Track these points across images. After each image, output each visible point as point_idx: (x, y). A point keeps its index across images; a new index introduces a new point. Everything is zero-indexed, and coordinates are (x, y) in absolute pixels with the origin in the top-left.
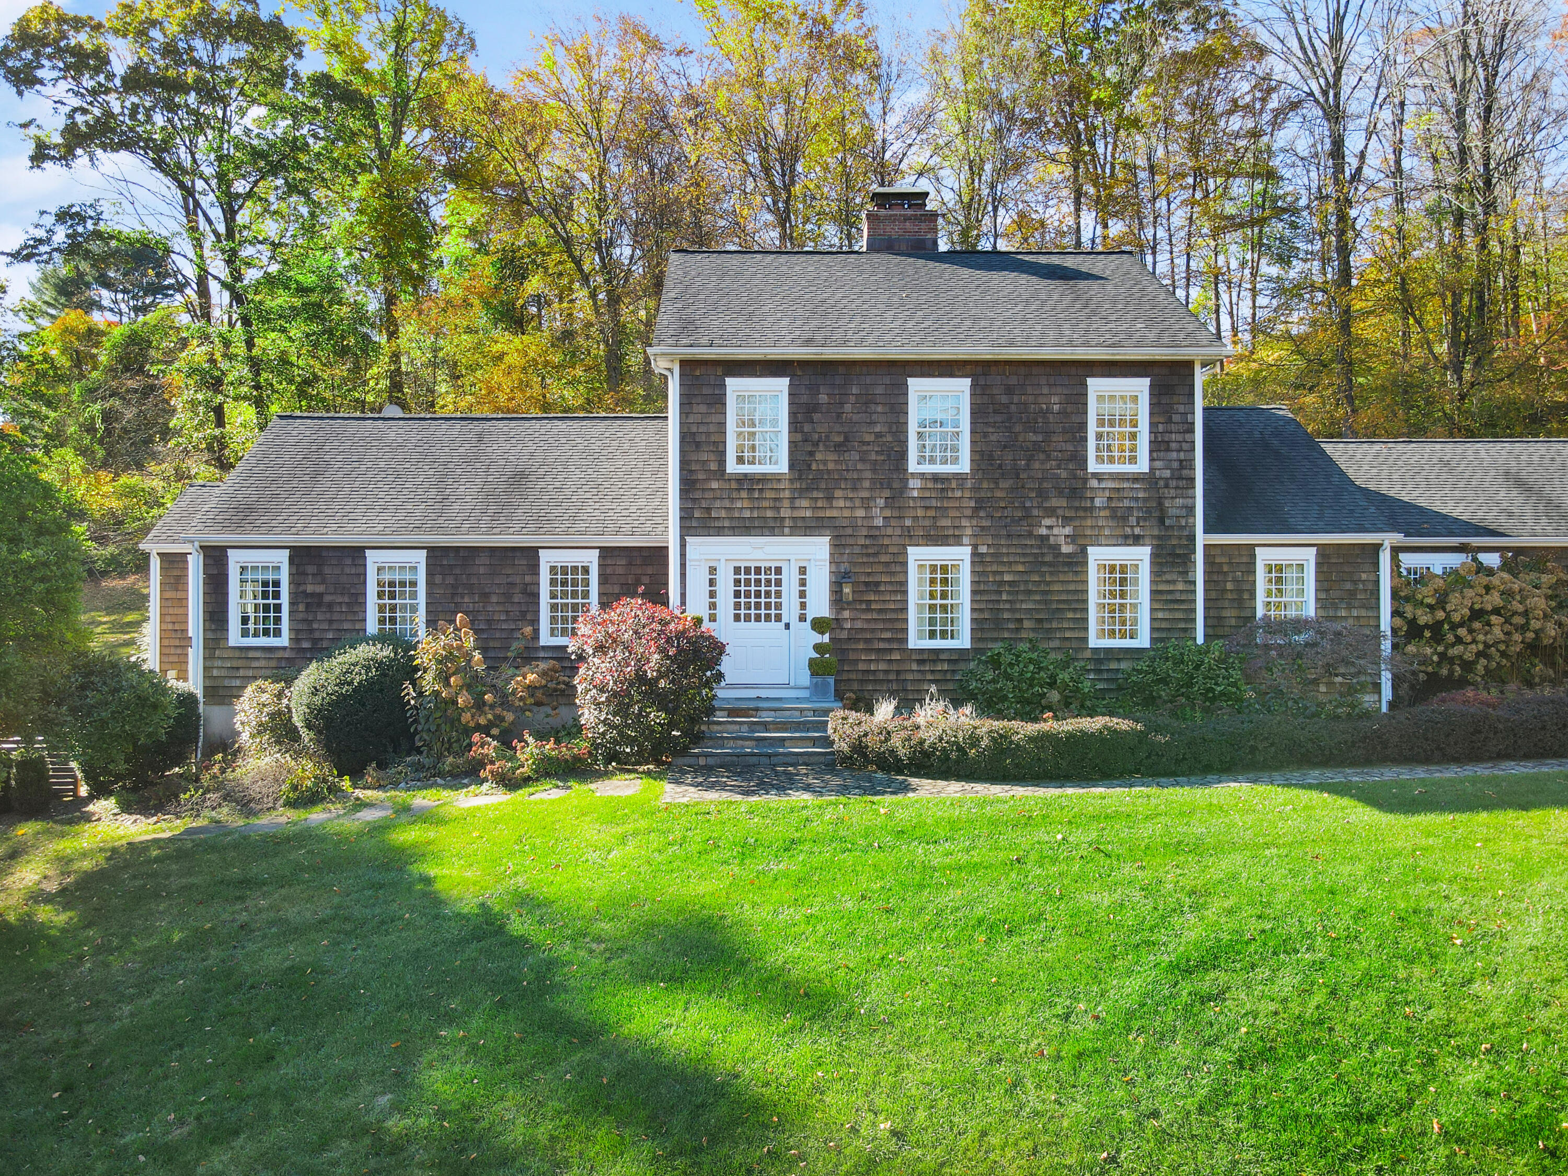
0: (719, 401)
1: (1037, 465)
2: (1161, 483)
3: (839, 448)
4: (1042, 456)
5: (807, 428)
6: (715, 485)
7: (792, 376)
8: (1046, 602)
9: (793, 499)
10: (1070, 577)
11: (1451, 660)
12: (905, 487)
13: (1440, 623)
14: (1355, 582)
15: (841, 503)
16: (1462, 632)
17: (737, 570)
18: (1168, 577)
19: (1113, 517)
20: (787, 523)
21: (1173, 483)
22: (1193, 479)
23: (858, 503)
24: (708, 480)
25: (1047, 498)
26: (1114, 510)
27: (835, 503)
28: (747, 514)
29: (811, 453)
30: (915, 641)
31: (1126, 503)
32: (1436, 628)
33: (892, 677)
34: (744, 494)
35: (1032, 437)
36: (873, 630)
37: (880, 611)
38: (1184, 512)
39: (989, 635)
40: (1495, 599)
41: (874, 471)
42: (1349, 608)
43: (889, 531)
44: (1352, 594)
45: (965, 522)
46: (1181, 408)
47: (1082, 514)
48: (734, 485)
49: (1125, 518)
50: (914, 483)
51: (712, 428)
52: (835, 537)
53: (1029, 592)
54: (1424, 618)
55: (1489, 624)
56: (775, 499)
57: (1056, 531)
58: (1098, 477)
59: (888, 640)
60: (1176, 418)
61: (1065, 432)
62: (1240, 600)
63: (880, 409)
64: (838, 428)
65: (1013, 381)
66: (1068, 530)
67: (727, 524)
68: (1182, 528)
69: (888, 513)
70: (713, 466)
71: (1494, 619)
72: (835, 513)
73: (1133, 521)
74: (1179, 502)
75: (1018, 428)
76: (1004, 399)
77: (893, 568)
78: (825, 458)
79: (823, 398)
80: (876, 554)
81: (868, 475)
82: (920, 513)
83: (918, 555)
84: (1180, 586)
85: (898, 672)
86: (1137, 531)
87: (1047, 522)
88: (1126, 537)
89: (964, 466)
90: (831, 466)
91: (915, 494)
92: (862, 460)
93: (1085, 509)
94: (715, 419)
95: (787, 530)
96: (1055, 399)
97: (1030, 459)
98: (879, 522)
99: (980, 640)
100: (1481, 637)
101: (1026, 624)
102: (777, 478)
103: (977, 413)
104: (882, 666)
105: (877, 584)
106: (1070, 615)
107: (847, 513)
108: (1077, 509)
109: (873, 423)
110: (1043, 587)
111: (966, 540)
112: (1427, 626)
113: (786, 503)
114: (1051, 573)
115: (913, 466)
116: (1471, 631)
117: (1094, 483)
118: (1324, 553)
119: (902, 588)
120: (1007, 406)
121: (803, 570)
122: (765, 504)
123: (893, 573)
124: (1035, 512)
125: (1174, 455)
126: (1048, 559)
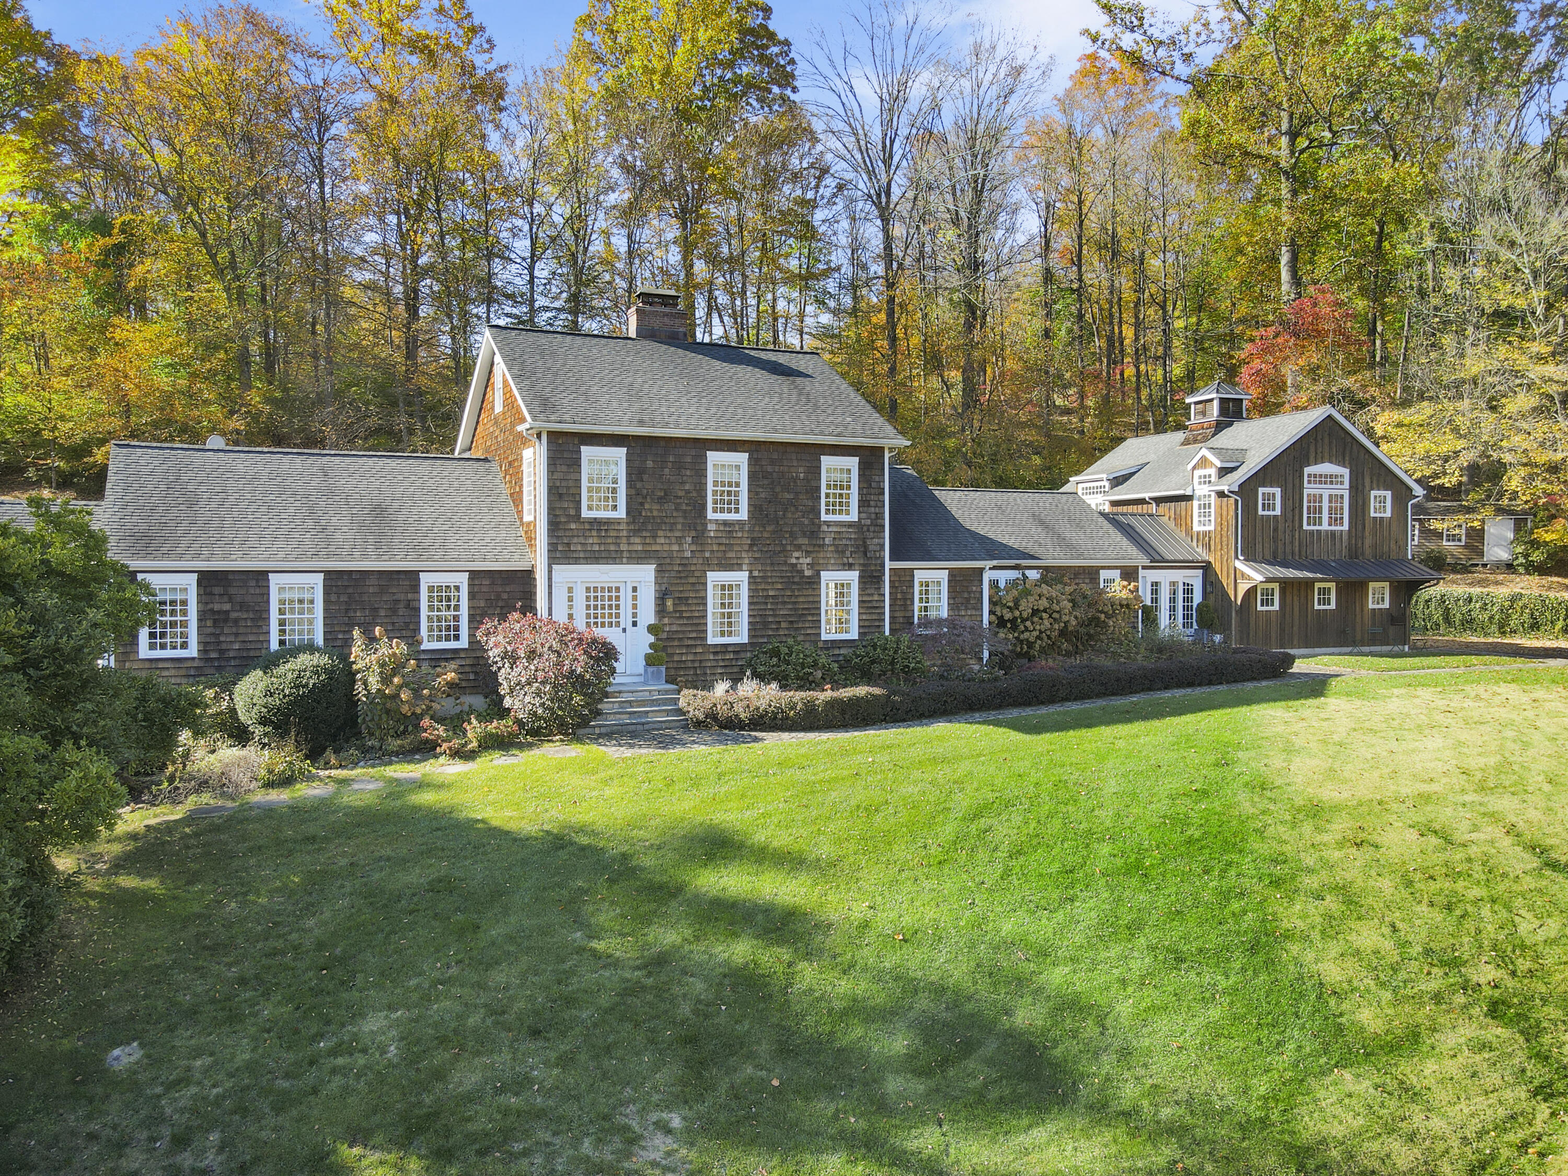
0: (575, 463)
1: (790, 515)
2: (865, 529)
3: (661, 500)
4: (793, 509)
5: (639, 485)
6: (573, 526)
7: (628, 447)
8: (796, 609)
9: (628, 537)
10: (810, 592)
11: (1021, 642)
12: (705, 529)
13: (1015, 619)
14: (969, 593)
15: (662, 541)
16: (1028, 623)
17: (588, 589)
18: (869, 591)
19: (837, 551)
20: (625, 554)
21: (872, 529)
22: (884, 526)
23: (674, 540)
24: (568, 522)
25: (796, 538)
26: (836, 546)
27: (658, 541)
28: (596, 548)
29: (642, 504)
30: (712, 640)
31: (844, 542)
32: (1013, 621)
33: (697, 665)
34: (594, 533)
35: (787, 495)
36: (683, 632)
37: (688, 618)
38: (878, 548)
39: (759, 633)
40: (1044, 603)
41: (685, 518)
42: (966, 609)
43: (695, 561)
44: (968, 600)
45: (744, 555)
46: (877, 478)
47: (817, 549)
48: (587, 526)
49: (843, 552)
50: (710, 527)
51: (571, 484)
52: (658, 565)
53: (784, 603)
54: (1008, 616)
55: (1041, 618)
56: (617, 537)
57: (801, 561)
58: (828, 523)
59: (694, 638)
60: (874, 485)
61: (807, 492)
62: (905, 605)
63: (688, 473)
64: (660, 486)
65: (775, 456)
66: (809, 560)
67: (582, 555)
68: (877, 558)
69: (694, 548)
70: (572, 512)
71: (1045, 615)
72: (658, 548)
73: (848, 554)
74: (876, 541)
75: (778, 489)
76: (769, 469)
77: (698, 587)
78: (652, 508)
79: (650, 464)
80: (687, 577)
81: (681, 520)
82: (715, 548)
83: (714, 578)
84: (876, 598)
85: (701, 661)
86: (851, 560)
87: (796, 554)
88: (844, 565)
89: (743, 515)
90: (655, 513)
91: (712, 534)
92: (676, 509)
93: (819, 546)
94: (573, 476)
95: (625, 560)
96: (801, 470)
97: (785, 511)
98: (688, 554)
99: (754, 636)
100: (1038, 627)
101: (783, 625)
102: (618, 522)
103: (753, 477)
104: (690, 657)
105: (687, 598)
106: (810, 618)
107: (666, 548)
108: (814, 545)
109: (683, 483)
110: (793, 600)
111: (745, 567)
112: (1009, 620)
113: (624, 540)
114: (799, 590)
115: (710, 515)
116: (1033, 623)
117: (825, 528)
118: (954, 576)
119: (703, 601)
120: (771, 474)
121: (635, 589)
122: (610, 540)
123: (697, 591)
124: (789, 548)
125: (873, 510)
126: (796, 580)
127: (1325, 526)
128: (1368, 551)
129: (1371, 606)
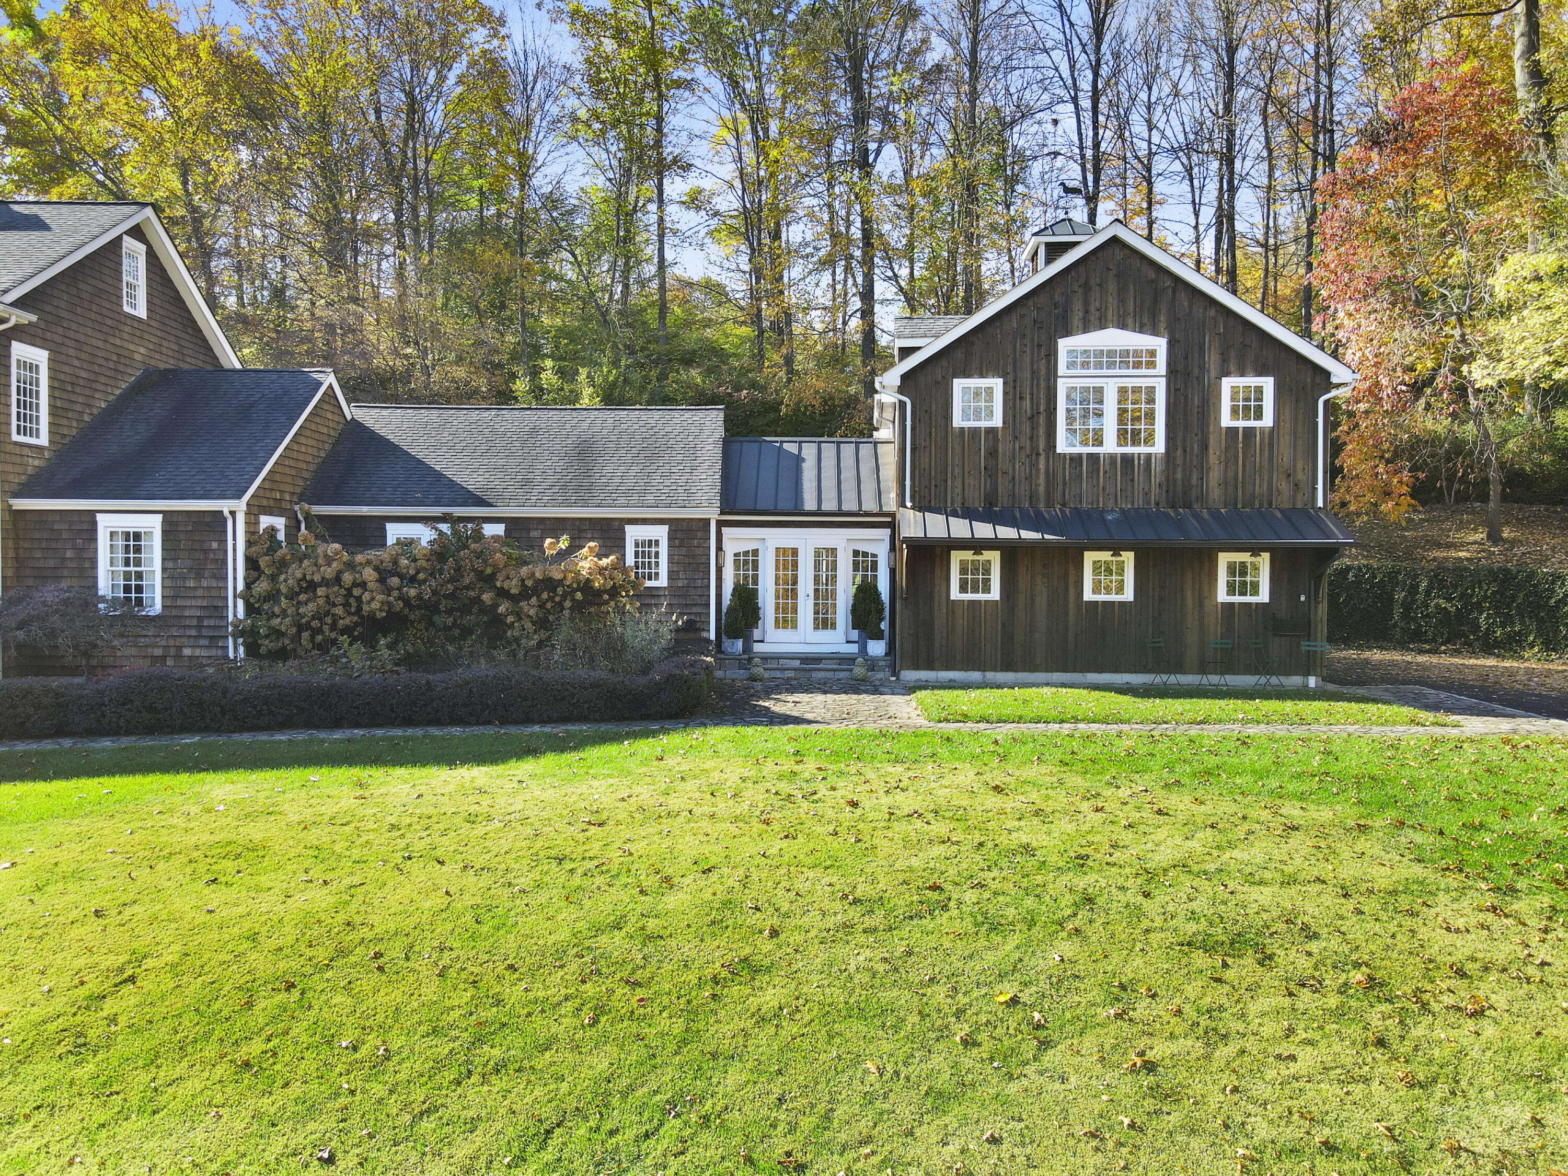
44: (202, 562)
118: (171, 521)
127: (1110, 446)
128: (1215, 493)
129: (1222, 596)
